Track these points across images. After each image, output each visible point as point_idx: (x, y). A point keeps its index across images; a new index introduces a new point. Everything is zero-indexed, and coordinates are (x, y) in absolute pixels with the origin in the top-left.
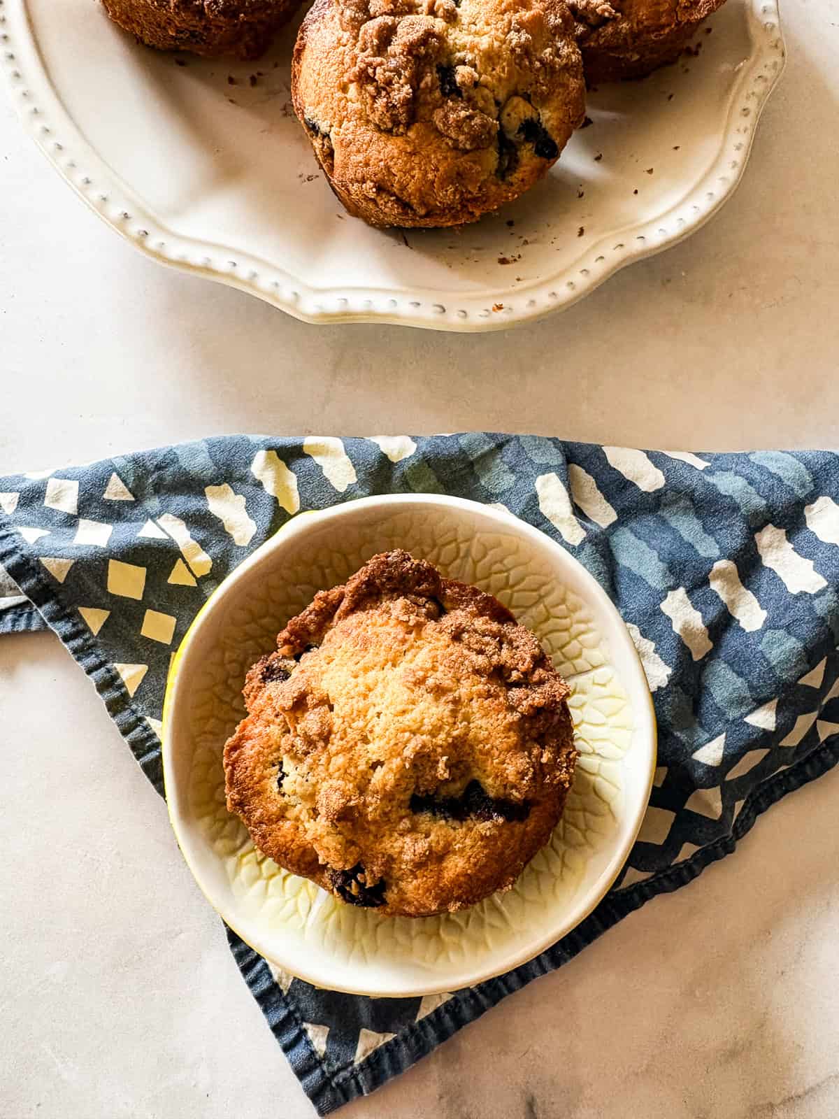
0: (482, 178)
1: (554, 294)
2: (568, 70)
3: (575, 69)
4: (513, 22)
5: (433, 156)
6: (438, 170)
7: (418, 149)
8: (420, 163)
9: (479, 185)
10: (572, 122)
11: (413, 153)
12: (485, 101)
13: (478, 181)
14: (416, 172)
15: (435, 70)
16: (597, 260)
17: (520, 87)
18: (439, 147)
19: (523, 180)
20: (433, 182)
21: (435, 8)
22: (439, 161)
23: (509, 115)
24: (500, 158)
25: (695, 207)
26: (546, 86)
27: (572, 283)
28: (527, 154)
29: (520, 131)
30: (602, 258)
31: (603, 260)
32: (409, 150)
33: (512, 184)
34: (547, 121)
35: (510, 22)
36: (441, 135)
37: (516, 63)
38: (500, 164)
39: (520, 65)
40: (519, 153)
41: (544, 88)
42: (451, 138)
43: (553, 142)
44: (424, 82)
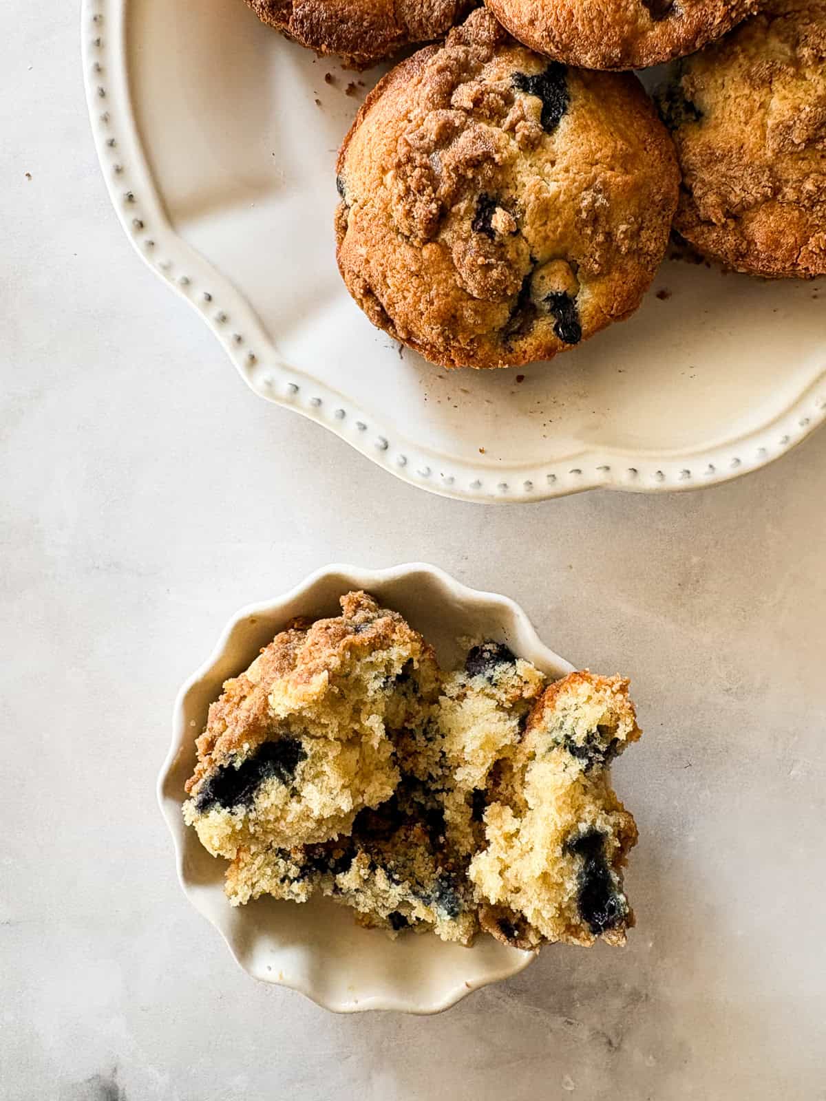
0: (479, 332)
1: (505, 485)
2: (639, 256)
3: (649, 258)
4: (599, 179)
5: (435, 287)
6: (432, 304)
7: (423, 273)
8: (417, 288)
9: (472, 337)
10: (611, 316)
11: (417, 275)
12: (518, 254)
13: (474, 333)
14: (409, 296)
15: (476, 198)
16: (572, 472)
17: (571, 254)
18: (446, 280)
19: (525, 352)
20: (422, 314)
21: (516, 128)
22: (438, 295)
23: (543, 278)
24: (510, 319)
25: (711, 466)
26: (600, 265)
27: (531, 483)
28: (544, 328)
29: (547, 299)
30: (579, 471)
31: (579, 476)
32: (413, 269)
33: (511, 351)
34: (585, 302)
35: (595, 178)
36: (452, 268)
37: (576, 226)
38: (509, 324)
39: (580, 230)
40: (535, 322)
41: (596, 266)
42: (461, 277)
43: (580, 328)
44: (457, 206)
